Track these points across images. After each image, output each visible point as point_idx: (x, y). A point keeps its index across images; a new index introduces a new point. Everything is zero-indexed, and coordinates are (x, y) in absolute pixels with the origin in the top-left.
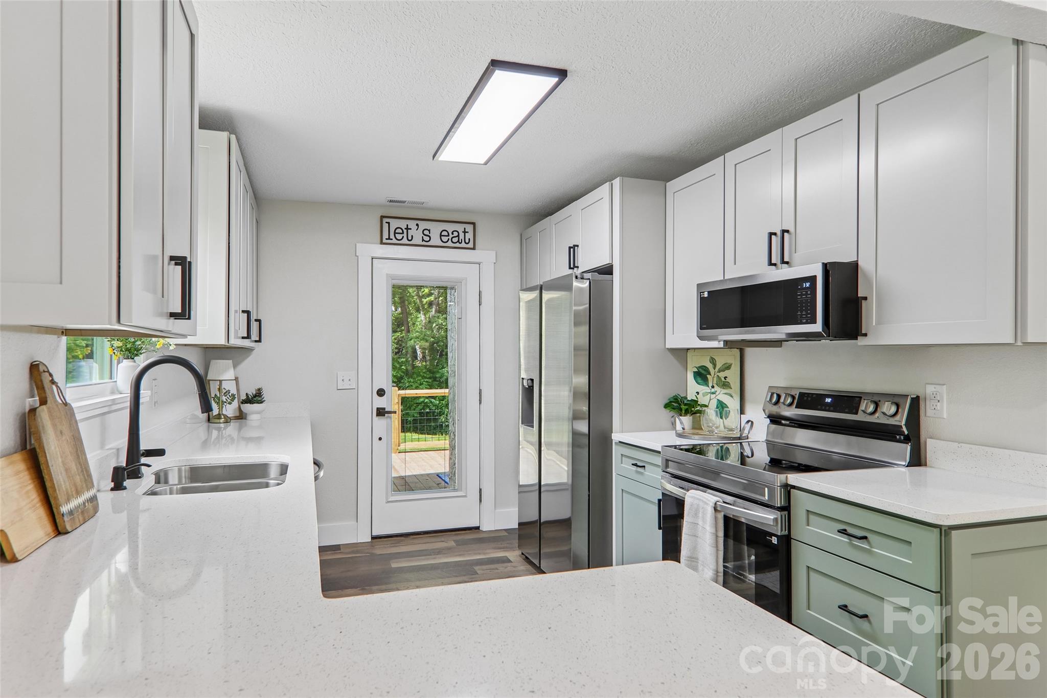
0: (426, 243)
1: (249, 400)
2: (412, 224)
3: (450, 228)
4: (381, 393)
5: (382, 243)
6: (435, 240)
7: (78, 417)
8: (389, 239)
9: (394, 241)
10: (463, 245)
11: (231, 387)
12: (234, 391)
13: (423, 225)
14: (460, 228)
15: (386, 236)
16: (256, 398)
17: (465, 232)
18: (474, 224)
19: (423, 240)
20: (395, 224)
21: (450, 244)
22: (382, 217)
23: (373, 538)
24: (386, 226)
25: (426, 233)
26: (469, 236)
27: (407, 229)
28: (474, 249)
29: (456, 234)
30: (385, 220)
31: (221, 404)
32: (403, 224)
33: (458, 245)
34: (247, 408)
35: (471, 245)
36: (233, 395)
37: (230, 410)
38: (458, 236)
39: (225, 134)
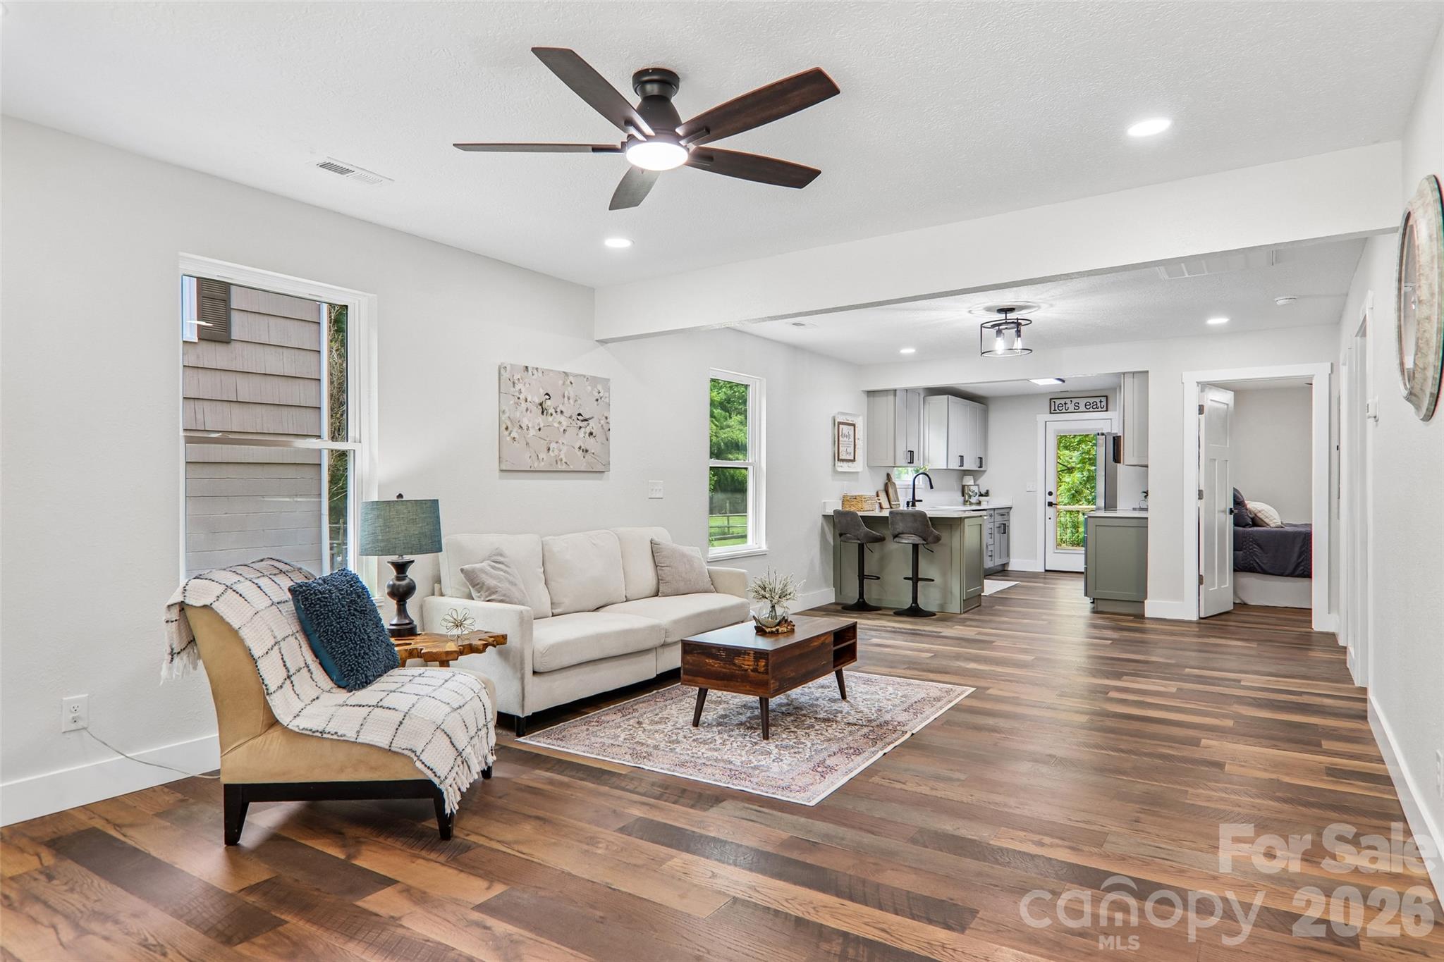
0: (1077, 410)
1: (981, 495)
2: (1068, 401)
3: (1091, 400)
4: (1050, 494)
5: (1051, 413)
6: (1082, 408)
7: (897, 487)
8: (1055, 410)
9: (1058, 411)
10: (1100, 409)
11: (975, 489)
12: (977, 491)
13: (1074, 401)
14: (1098, 400)
15: (1053, 409)
16: (987, 494)
17: (1101, 402)
18: (1107, 397)
19: (1075, 409)
20: (1058, 402)
21: (1090, 410)
22: (1051, 399)
23: (1046, 571)
24: (1053, 404)
25: (1077, 405)
26: (1104, 404)
27: (1065, 404)
28: (1107, 411)
29: (1095, 403)
30: (1052, 400)
31: (970, 496)
32: (1063, 401)
33: (1097, 410)
34: (981, 498)
35: (1105, 409)
36: (976, 493)
37: (974, 500)
38: (1096, 404)
39: (946, 397)
